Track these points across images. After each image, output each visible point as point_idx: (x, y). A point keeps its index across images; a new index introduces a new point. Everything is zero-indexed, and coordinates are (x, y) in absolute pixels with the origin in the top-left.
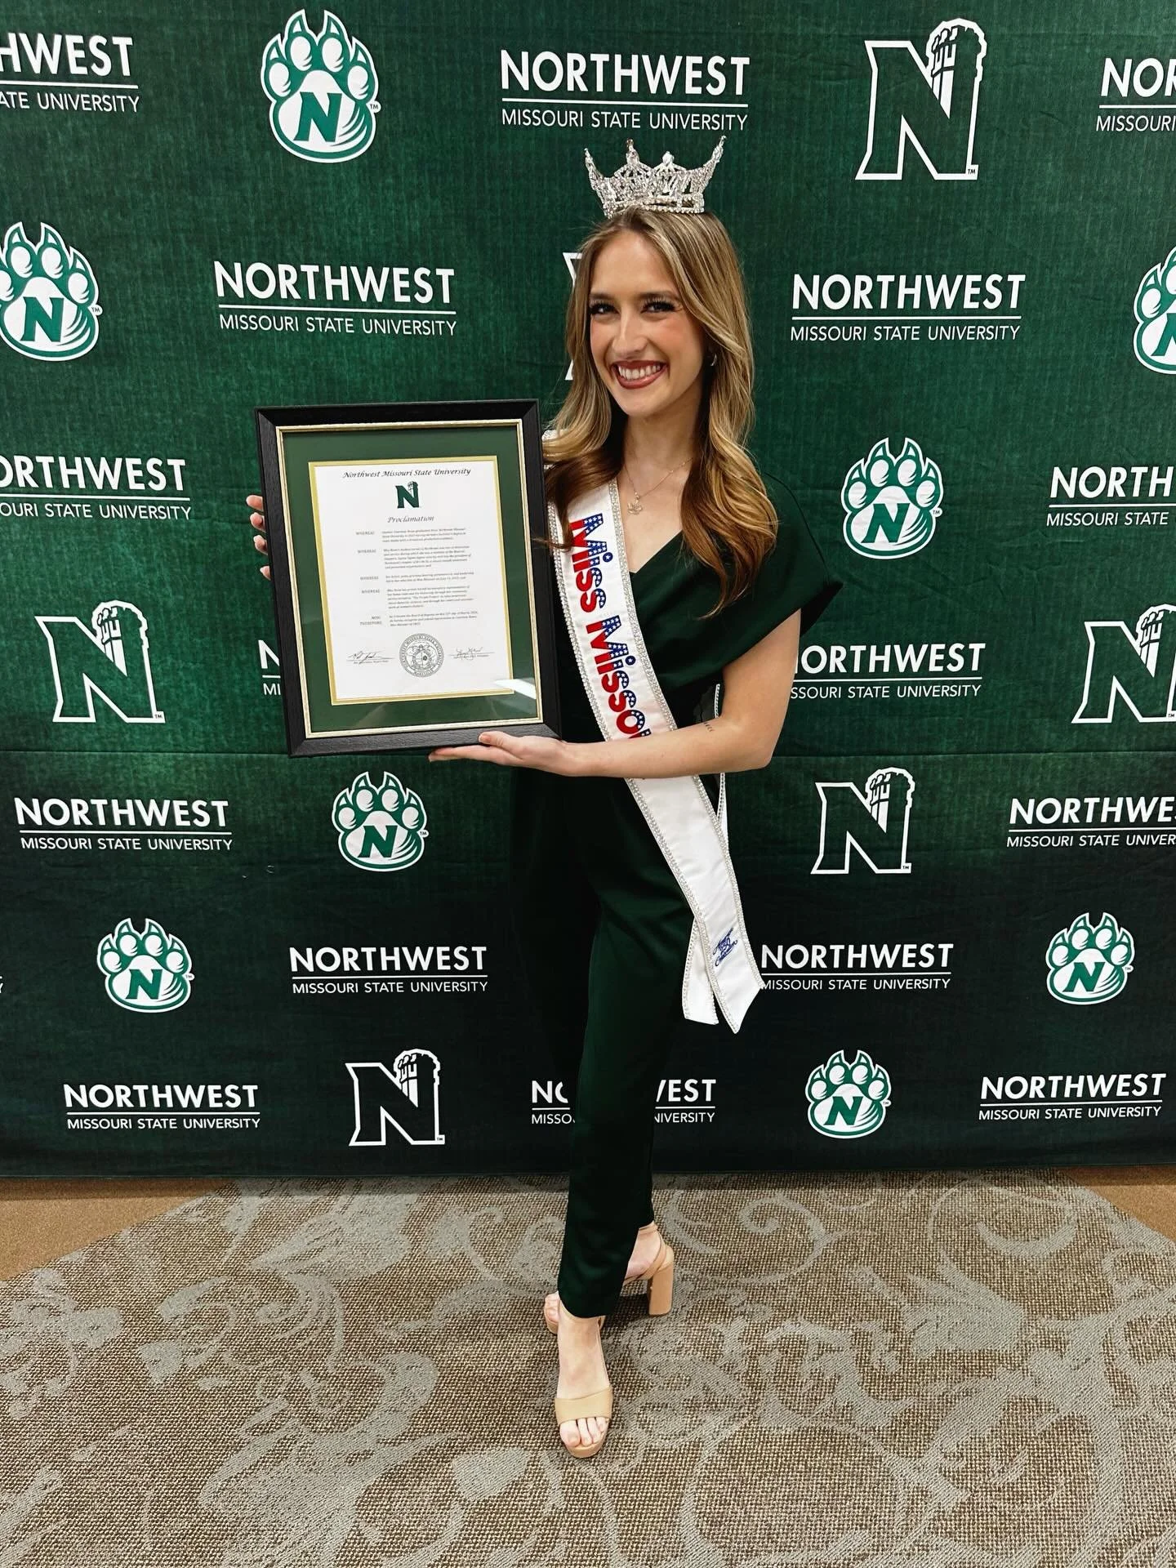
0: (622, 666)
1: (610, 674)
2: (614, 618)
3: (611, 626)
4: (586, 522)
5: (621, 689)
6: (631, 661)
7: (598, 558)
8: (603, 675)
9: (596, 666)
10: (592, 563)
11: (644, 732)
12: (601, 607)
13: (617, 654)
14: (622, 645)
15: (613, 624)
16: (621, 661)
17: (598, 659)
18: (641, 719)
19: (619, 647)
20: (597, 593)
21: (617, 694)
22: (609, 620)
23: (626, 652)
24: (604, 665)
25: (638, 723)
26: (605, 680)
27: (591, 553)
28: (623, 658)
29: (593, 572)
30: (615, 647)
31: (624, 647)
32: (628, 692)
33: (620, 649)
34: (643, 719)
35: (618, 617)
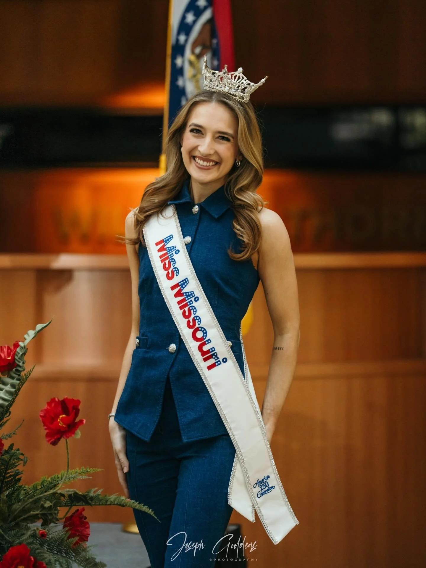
0: (192, 303)
1: (186, 309)
2: (185, 280)
3: (184, 284)
4: (165, 240)
5: (193, 316)
6: (197, 299)
7: (172, 254)
8: (182, 310)
9: (178, 306)
10: (170, 257)
11: (207, 341)
12: (177, 276)
13: (189, 297)
14: (191, 292)
15: (185, 282)
16: (191, 301)
17: (179, 303)
18: (205, 333)
19: (190, 293)
20: (174, 270)
21: (191, 319)
22: (183, 281)
23: (193, 295)
24: (182, 305)
25: (204, 336)
26: (184, 312)
27: (168, 253)
28: (193, 299)
29: (171, 261)
30: (187, 294)
31: (192, 293)
32: (197, 316)
33: (191, 294)
34: (206, 333)
35: (187, 278)
